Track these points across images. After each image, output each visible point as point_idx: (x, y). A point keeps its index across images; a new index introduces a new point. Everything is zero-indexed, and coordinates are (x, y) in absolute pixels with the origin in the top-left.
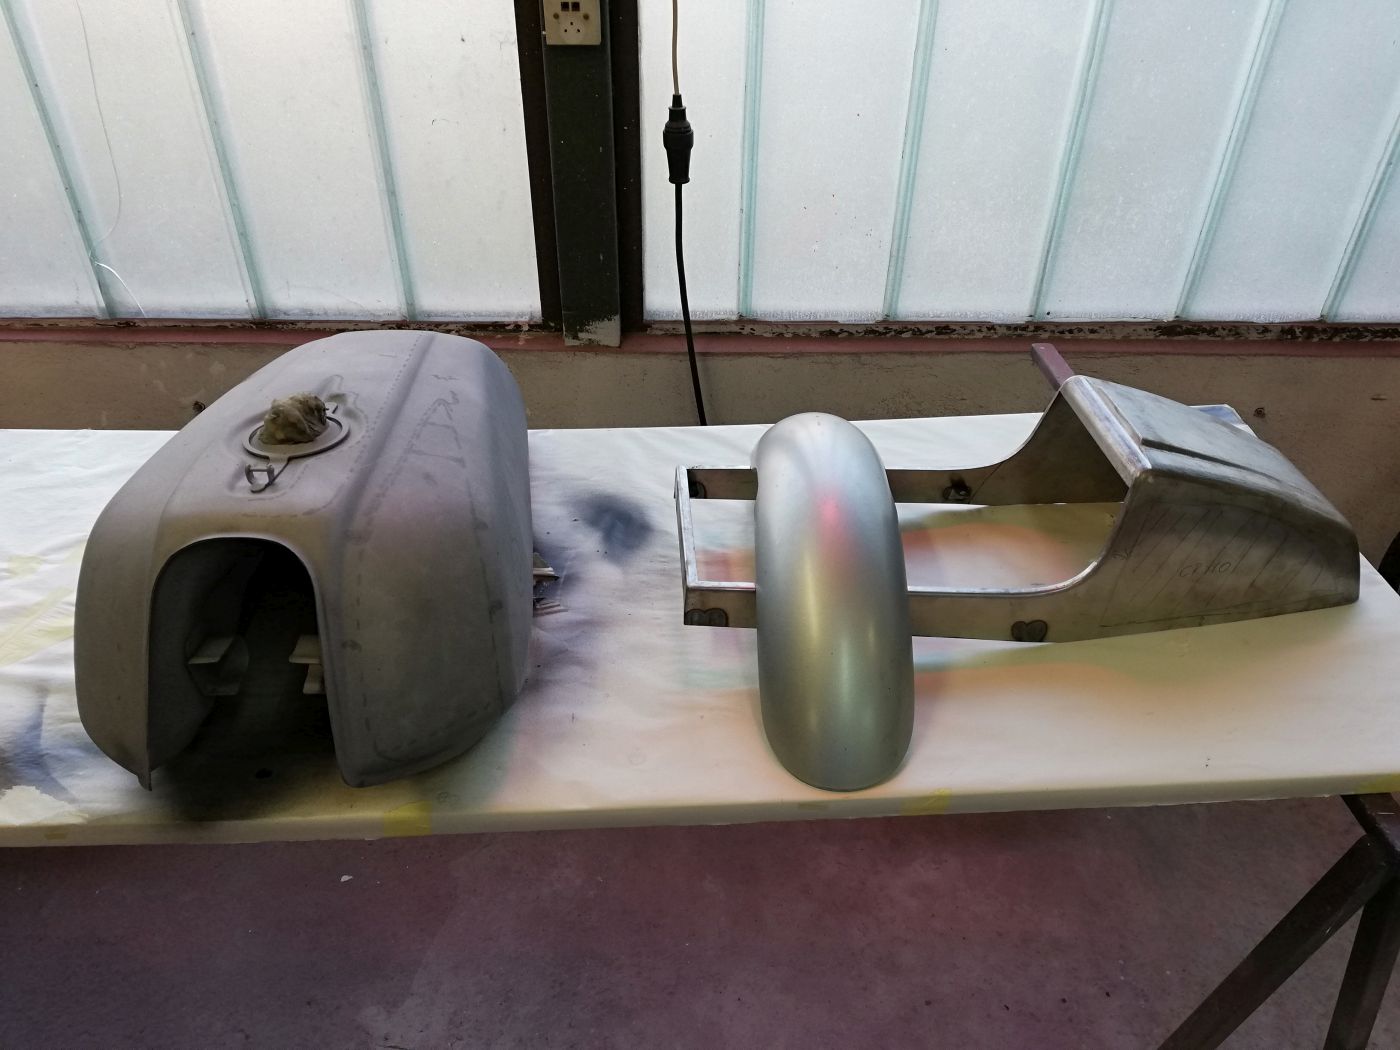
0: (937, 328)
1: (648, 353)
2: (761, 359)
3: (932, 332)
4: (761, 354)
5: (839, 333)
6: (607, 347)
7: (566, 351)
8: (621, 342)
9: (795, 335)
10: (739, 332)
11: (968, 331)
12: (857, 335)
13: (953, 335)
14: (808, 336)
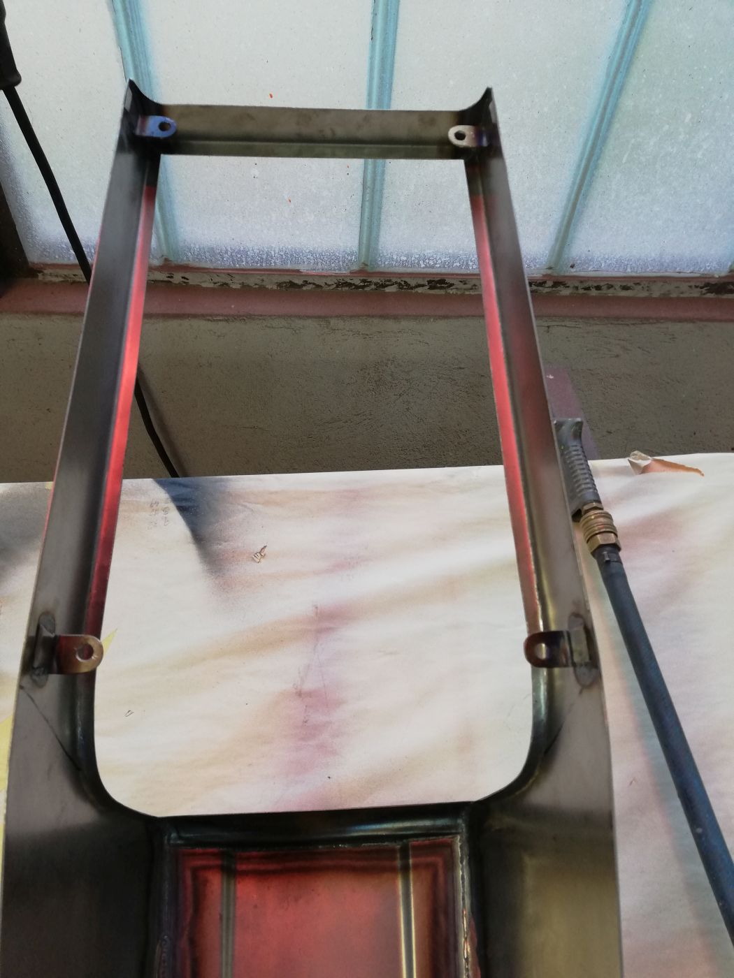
0: (429, 282)
2: (196, 322)
3: (423, 286)
4: (195, 316)
5: (302, 285)
9: (244, 285)
10: (169, 281)
11: (468, 286)
12: (326, 288)
13: (451, 291)
14: (263, 287)
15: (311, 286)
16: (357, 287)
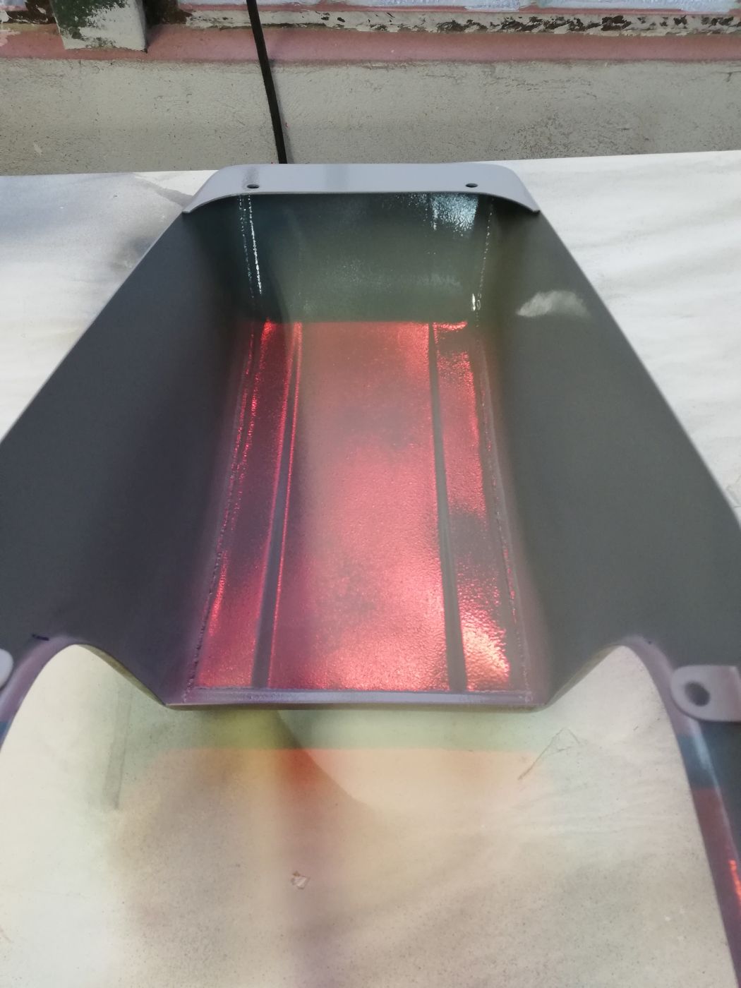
0: (605, 20)
1: (187, 61)
2: (354, 71)
3: (596, 25)
4: (352, 62)
5: (466, 27)
6: (128, 50)
7: (66, 59)
8: (148, 43)
9: (403, 28)
10: (323, 25)
11: (646, 25)
12: (490, 30)
13: (626, 33)
14: (422, 31)
15: (475, 27)
16: (525, 28)
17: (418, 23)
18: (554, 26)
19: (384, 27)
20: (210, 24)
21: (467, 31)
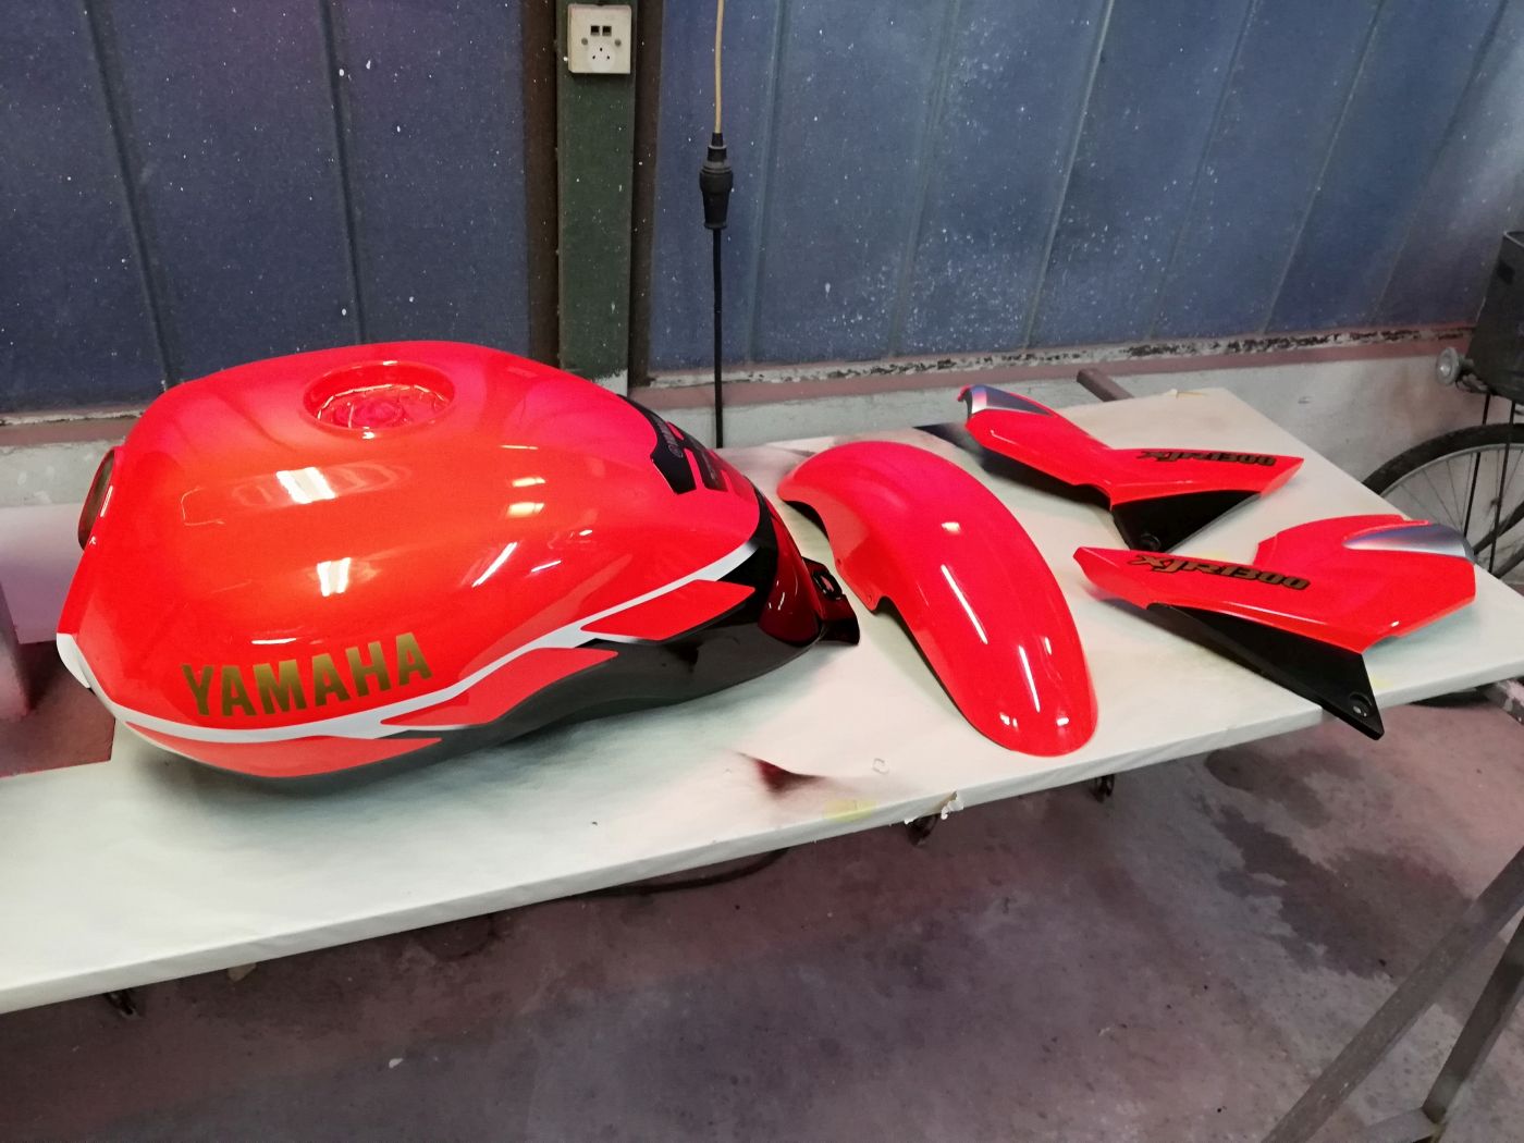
0: (939, 362)
3: (934, 367)
9: (804, 379)
10: (748, 380)
11: (967, 364)
12: (863, 375)
13: (954, 369)
14: (816, 379)
15: (853, 374)
16: (887, 372)
17: (815, 374)
18: (905, 369)
19: (790, 379)
20: (667, 385)
21: (847, 377)
